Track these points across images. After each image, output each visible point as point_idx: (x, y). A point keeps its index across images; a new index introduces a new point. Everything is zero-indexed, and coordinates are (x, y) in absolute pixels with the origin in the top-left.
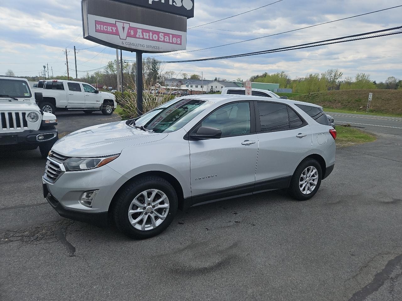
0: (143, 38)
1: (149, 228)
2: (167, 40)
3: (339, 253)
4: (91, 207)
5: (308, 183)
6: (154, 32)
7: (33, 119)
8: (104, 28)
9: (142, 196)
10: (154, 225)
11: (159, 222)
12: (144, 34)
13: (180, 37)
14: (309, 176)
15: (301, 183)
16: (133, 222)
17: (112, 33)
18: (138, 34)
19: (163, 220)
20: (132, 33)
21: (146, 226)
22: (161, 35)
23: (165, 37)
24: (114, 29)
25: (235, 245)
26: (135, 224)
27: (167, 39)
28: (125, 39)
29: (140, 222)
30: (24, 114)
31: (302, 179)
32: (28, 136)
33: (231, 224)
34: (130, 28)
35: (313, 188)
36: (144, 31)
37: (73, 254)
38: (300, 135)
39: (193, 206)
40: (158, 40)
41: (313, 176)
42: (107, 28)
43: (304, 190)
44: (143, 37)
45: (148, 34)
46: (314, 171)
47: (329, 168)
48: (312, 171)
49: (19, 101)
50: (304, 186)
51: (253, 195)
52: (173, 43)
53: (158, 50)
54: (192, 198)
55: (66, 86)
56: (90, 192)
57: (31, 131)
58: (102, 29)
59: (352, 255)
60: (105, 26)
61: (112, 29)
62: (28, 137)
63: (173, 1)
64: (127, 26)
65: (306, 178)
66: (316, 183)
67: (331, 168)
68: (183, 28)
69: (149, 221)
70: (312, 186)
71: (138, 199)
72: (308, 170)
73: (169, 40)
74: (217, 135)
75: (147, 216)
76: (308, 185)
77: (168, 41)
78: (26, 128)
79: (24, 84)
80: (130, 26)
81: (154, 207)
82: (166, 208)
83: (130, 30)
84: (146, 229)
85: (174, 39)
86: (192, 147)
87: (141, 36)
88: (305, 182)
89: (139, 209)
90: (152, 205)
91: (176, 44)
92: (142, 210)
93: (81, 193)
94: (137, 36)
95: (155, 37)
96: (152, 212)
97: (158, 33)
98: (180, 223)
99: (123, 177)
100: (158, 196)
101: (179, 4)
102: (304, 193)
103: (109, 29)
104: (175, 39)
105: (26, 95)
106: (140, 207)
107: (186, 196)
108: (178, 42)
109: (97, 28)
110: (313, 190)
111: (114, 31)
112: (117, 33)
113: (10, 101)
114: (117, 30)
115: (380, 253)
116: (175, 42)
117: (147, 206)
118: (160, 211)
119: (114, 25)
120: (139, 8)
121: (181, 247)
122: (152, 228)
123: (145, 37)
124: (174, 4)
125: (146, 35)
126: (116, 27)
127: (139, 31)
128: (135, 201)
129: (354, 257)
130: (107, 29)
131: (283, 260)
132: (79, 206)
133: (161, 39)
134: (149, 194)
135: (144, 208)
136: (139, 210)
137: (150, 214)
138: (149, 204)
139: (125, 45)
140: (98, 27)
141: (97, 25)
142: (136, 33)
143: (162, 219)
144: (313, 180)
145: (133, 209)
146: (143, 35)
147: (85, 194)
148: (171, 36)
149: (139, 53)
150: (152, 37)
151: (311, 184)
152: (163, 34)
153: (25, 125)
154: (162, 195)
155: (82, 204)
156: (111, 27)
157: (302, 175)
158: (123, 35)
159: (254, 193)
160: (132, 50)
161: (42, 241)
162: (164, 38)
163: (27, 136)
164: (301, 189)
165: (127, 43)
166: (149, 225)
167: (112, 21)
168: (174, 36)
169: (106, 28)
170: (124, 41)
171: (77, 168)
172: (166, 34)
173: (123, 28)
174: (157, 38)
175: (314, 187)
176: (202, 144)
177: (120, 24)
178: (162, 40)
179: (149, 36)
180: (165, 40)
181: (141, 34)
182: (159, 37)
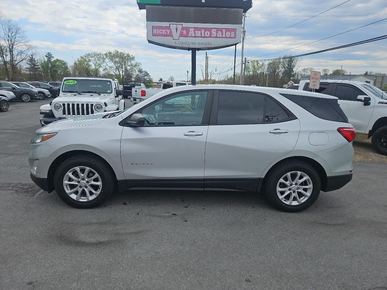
2: (219, 35)
4: (36, 173)
5: (294, 192)
6: (206, 29)
8: (159, 31)
9: (76, 171)
10: (88, 198)
11: (91, 198)
12: (196, 32)
13: (234, 30)
14: (296, 184)
15: (280, 189)
17: (166, 35)
18: (190, 33)
19: (97, 196)
20: (185, 32)
21: (81, 197)
22: (213, 32)
24: (168, 31)
26: (70, 193)
30: (92, 105)
31: (282, 186)
34: (183, 28)
36: (196, 29)
38: (277, 131)
39: (130, 189)
40: (210, 37)
41: (303, 184)
42: (162, 32)
45: (199, 32)
46: (305, 178)
48: (302, 177)
50: (286, 194)
53: (210, 46)
54: (126, 181)
58: (158, 33)
60: (160, 30)
61: (166, 32)
64: (180, 27)
65: (291, 185)
66: (308, 193)
68: (238, 20)
70: (302, 198)
71: (74, 173)
73: (222, 34)
75: (81, 189)
76: (295, 194)
77: (221, 36)
79: (109, 83)
81: (88, 182)
82: (99, 186)
83: (182, 31)
84: (80, 200)
85: (227, 33)
88: (289, 190)
89: (74, 181)
90: (85, 181)
91: (230, 38)
92: (77, 183)
94: (190, 35)
95: (208, 33)
96: (86, 187)
97: (210, 30)
98: (125, 204)
99: (55, 152)
102: (287, 203)
103: (164, 32)
105: (109, 91)
107: (118, 178)
109: (154, 33)
110: (303, 201)
111: (168, 33)
112: (171, 35)
114: (171, 32)
116: (229, 36)
117: (81, 180)
119: (169, 28)
120: (192, 8)
122: (86, 200)
123: (197, 35)
125: (198, 33)
126: (170, 29)
128: (70, 174)
133: (213, 34)
134: (82, 171)
135: (79, 182)
136: (74, 183)
137: (84, 188)
138: (83, 179)
139: (177, 45)
140: (155, 31)
141: (153, 30)
142: (188, 32)
145: (68, 181)
146: (195, 33)
148: (224, 30)
151: (301, 195)
152: (215, 30)
154: (95, 173)
156: (165, 30)
157: (282, 180)
158: (176, 35)
159: (206, 189)
160: (189, 49)
162: (217, 33)
164: (281, 197)
165: (179, 43)
166: (84, 198)
167: (166, 24)
168: (227, 30)
169: (161, 32)
170: (177, 41)
172: (218, 30)
173: (177, 29)
174: (209, 35)
175: (306, 198)
177: (173, 26)
178: (215, 35)
179: (201, 34)
180: (218, 36)
181: (193, 33)
182: (211, 33)
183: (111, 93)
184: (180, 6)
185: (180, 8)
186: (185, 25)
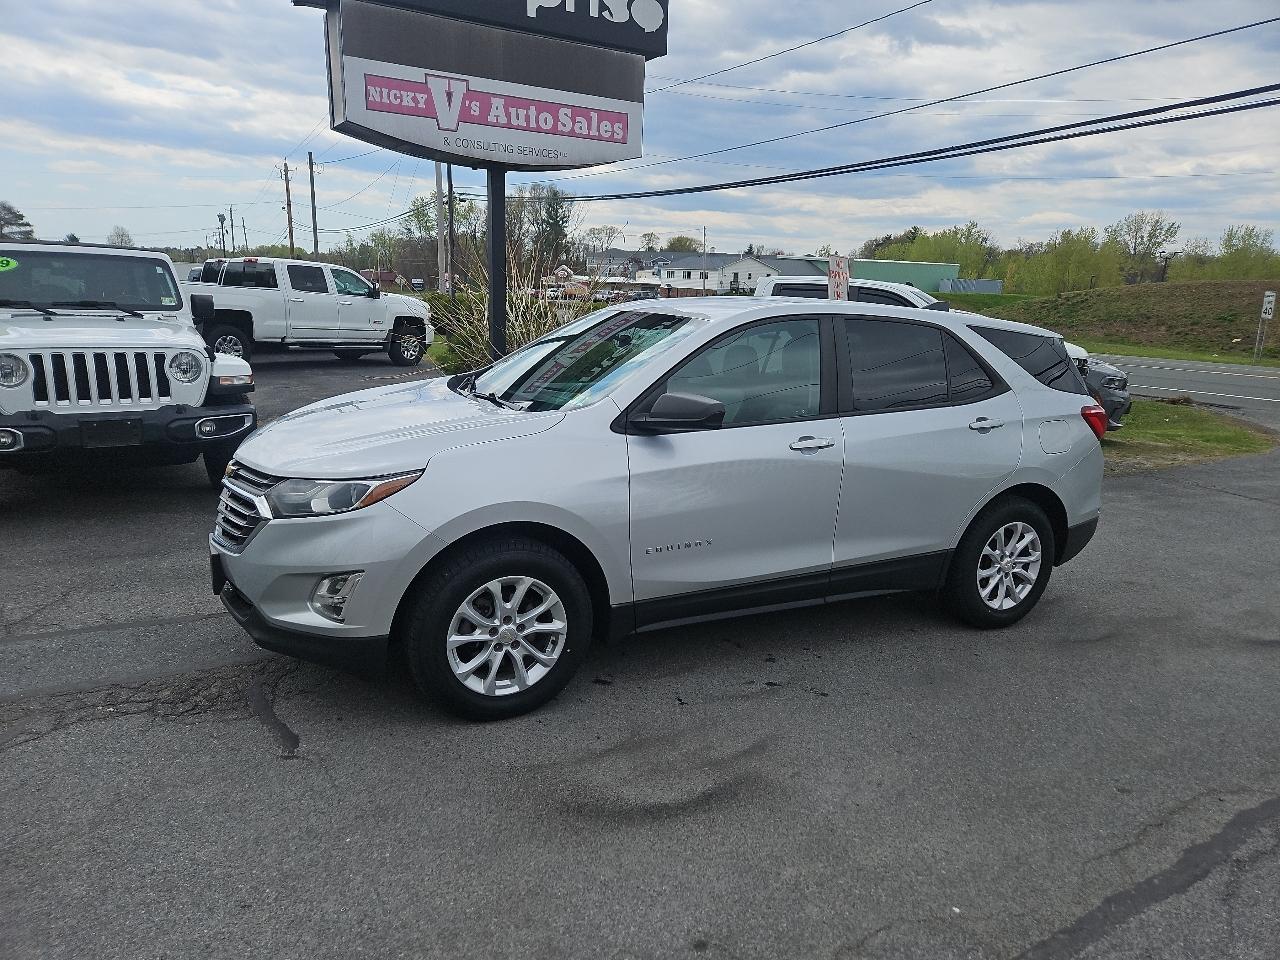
0: (509, 126)
1: (507, 689)
2: (581, 128)
3: (1079, 783)
4: (342, 621)
5: (1007, 575)
6: (543, 106)
7: (185, 372)
8: (388, 96)
9: (488, 594)
10: (522, 681)
11: (535, 674)
12: (513, 111)
13: (622, 118)
14: (1012, 554)
15: (982, 573)
16: (461, 668)
17: (414, 112)
18: (493, 112)
19: (549, 669)
20: (475, 109)
21: (498, 683)
22: (564, 115)
23: (578, 119)
24: (422, 98)
25: (759, 748)
26: (467, 675)
27: (582, 126)
28: (454, 128)
29: (482, 671)
30: (160, 359)
31: (987, 563)
32: (172, 422)
33: (754, 688)
34: (470, 95)
35: (1023, 591)
36: (511, 102)
37: (293, 752)
38: (983, 424)
39: (638, 630)
40: (554, 131)
41: (1025, 552)
42: (401, 98)
43: (993, 595)
44: (509, 120)
45: (522, 112)
46: (1028, 538)
47: (1079, 527)
48: (1022, 537)
49: (146, 321)
50: (992, 583)
51: (827, 605)
52: (600, 139)
53: (553, 162)
54: (634, 607)
55: (283, 278)
56: (338, 578)
57: (180, 409)
58: (385, 100)
59: (1122, 791)
60: (393, 92)
61: (414, 99)
62: (173, 425)
63: (603, 7)
64: (459, 89)
65: (1002, 558)
66: (1033, 574)
67: (1088, 529)
68: (632, 91)
69: (507, 669)
70: (1021, 586)
71: (475, 603)
72: (1009, 534)
73: (589, 128)
74: (711, 420)
75: (500, 655)
76: (1009, 581)
77: (585, 131)
78: (165, 401)
79: (159, 270)
80: (468, 90)
81: (521, 627)
82: (556, 634)
83: (467, 102)
84: (499, 693)
85: (603, 124)
86: (636, 455)
87: (503, 120)
88: (998, 572)
89: (478, 631)
90: (515, 623)
91: (611, 139)
92: (487, 637)
93: (314, 580)
94: (491, 119)
95: (546, 120)
96: (515, 645)
97: (553, 108)
98: (598, 681)
99: (432, 537)
100: (532, 598)
101: (620, 16)
102: (995, 604)
103: (407, 99)
104: (606, 126)
105: (166, 301)
106: (482, 626)
107: (615, 600)
108: (616, 136)
109: (371, 99)
110: (1022, 596)
111: (422, 105)
112: (429, 112)
113: (121, 319)
114: (430, 102)
115: (1215, 790)
116: (608, 135)
117: (501, 625)
118: (540, 640)
119: (422, 87)
120: (498, 32)
121: (598, 746)
122: (515, 689)
123: (514, 122)
124: (606, 14)
125: (519, 117)
126: (428, 92)
127: (497, 103)
128: (465, 609)
129: (1126, 797)
130: (402, 101)
131: (901, 795)
132: (309, 617)
133: (564, 125)
134: (508, 591)
135: (494, 631)
136: (478, 636)
137: (509, 649)
138: (507, 620)
139: (453, 149)
140: (375, 93)
141: (369, 87)
142: (486, 108)
143: (545, 665)
144: (1026, 567)
145: (460, 632)
146: (508, 115)
147: (326, 583)
148: (594, 115)
149: (497, 172)
150: (537, 122)
151: (1018, 579)
152: (569, 111)
153: (165, 390)
154: (547, 593)
155: (317, 611)
156: (412, 95)
157: (987, 550)
158: (448, 115)
159: (830, 599)
160: (476, 164)
161: (210, 716)
162: (574, 123)
163: (169, 424)
164: (985, 593)
165: (459, 143)
166: (507, 682)
167: (416, 74)
168: (603, 115)
169: (396, 98)
170: (452, 137)
171: (304, 509)
172: (577, 111)
173: (449, 95)
174: (549, 126)
175: (1029, 587)
176: (667, 447)
177: (439, 84)
178: (567, 129)
179: (527, 118)
180: (577, 131)
181: (501, 112)
182: (556, 119)
183: (179, 306)
184: (456, 16)
185: (459, 23)
186: (479, 84)
